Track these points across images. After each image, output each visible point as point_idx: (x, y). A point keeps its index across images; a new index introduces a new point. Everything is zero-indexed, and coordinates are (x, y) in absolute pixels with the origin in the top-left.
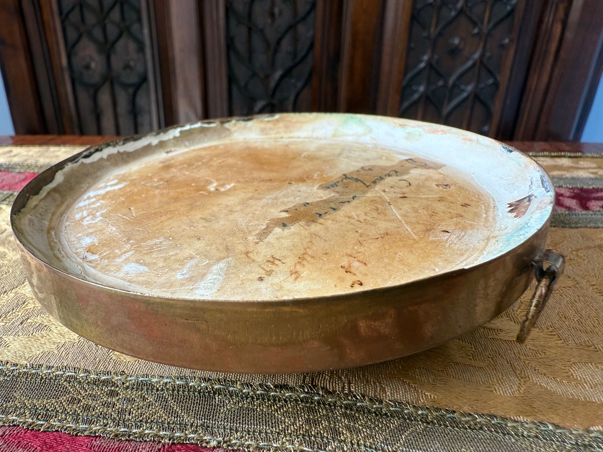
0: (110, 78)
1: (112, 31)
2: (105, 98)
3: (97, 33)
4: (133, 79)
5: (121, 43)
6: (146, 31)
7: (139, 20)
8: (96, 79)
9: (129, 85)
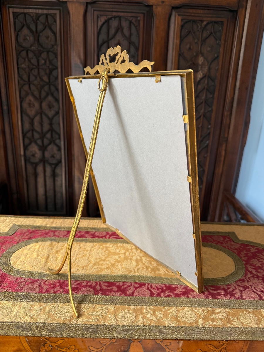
0: (43, 160)
1: (46, 141)
2: (40, 169)
3: (39, 142)
4: (54, 161)
5: (50, 147)
6: (62, 143)
7: (60, 138)
8: (37, 160)
9: (53, 164)
